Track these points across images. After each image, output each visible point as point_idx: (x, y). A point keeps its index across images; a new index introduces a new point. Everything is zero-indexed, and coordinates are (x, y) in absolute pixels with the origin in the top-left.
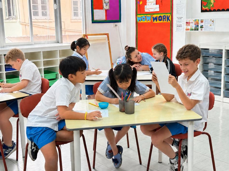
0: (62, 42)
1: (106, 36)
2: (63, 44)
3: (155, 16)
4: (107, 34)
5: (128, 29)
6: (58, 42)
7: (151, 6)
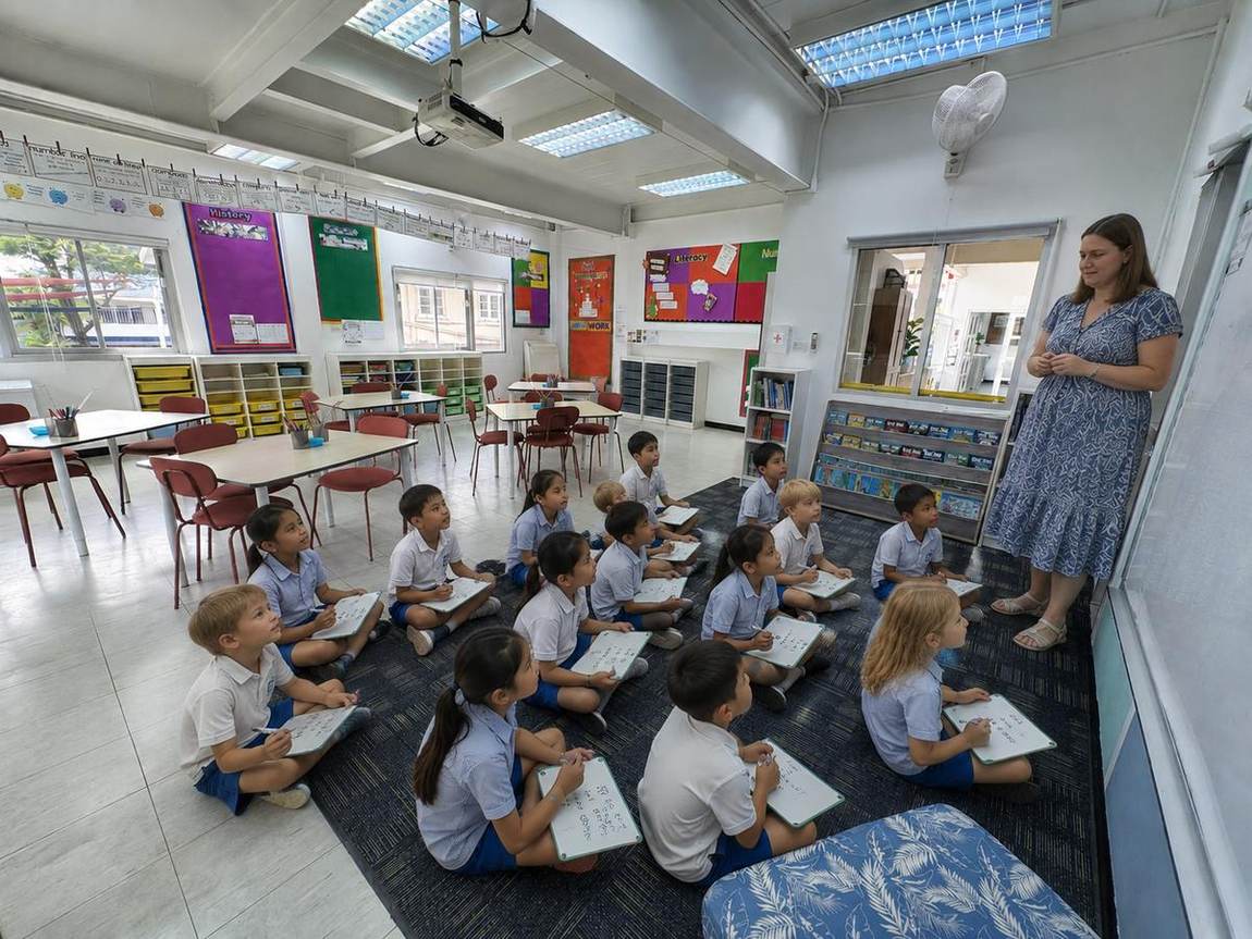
3: (592, 322)
5: (559, 335)
6: (469, 350)
7: (587, 309)
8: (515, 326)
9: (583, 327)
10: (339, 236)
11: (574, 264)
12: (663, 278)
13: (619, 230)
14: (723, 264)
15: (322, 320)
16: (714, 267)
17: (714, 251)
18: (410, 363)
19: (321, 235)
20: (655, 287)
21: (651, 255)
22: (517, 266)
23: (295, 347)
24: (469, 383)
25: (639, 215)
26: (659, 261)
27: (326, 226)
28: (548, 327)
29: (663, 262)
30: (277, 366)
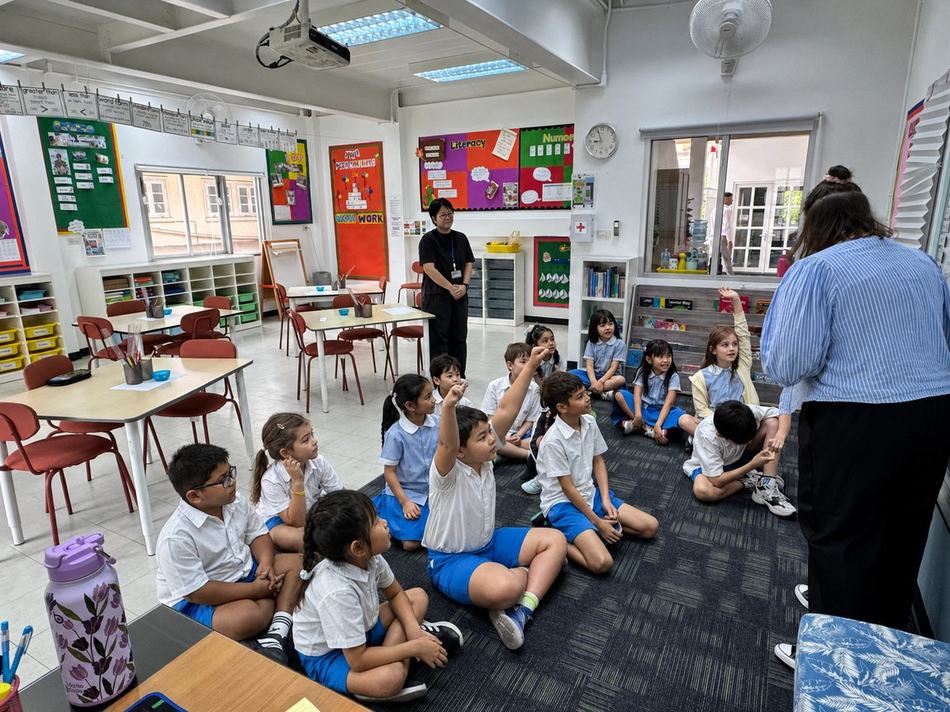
0: (232, 253)
1: (296, 243)
2: (234, 256)
3: (362, 215)
4: (297, 240)
5: (323, 231)
6: (227, 253)
7: (355, 201)
8: (275, 223)
9: (352, 220)
10: (73, 134)
11: (337, 153)
12: (440, 164)
13: (387, 115)
14: (504, 149)
15: (59, 231)
16: (494, 153)
17: (492, 137)
18: (179, 273)
19: (50, 134)
20: (431, 176)
21: (424, 143)
22: (274, 158)
23: (28, 264)
24: (241, 290)
25: (407, 99)
26: (432, 148)
27: (57, 123)
28: (311, 222)
29: (437, 148)
30: (13, 289)
